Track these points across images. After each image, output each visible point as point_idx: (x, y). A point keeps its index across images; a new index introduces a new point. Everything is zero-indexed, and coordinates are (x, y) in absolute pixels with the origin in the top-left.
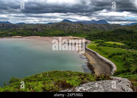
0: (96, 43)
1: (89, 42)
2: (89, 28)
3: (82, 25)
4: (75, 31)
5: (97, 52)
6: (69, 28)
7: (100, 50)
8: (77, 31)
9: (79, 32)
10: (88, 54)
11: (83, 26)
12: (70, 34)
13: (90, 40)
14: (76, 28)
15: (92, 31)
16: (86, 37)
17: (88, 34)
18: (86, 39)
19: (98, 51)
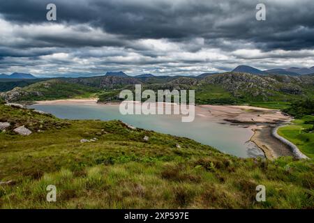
0: (306, 123)
1: (289, 119)
2: (296, 87)
3: (280, 79)
4: (258, 93)
5: (297, 145)
6: (243, 85)
7: (308, 140)
8: (264, 94)
9: (268, 95)
10: (270, 149)
11: (282, 81)
12: (244, 99)
13: (292, 115)
14: (262, 86)
15: (305, 93)
16: (285, 108)
17: (294, 102)
18: (285, 112)
19: (302, 142)
